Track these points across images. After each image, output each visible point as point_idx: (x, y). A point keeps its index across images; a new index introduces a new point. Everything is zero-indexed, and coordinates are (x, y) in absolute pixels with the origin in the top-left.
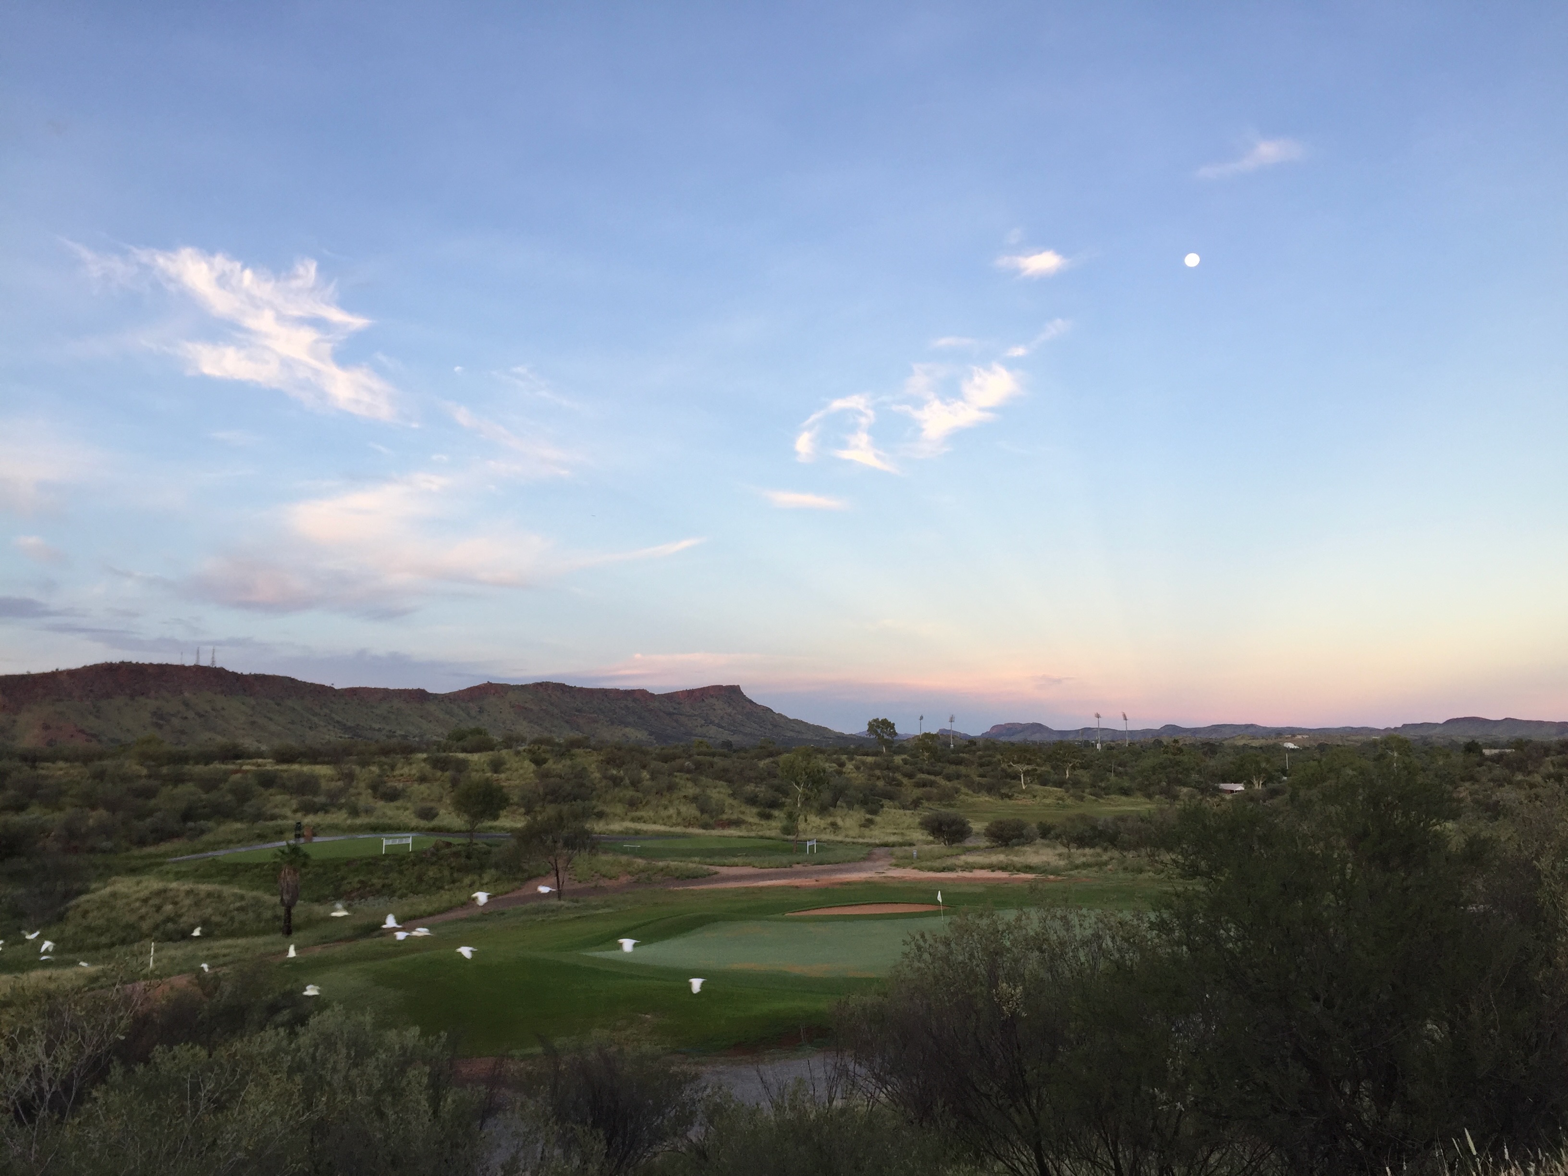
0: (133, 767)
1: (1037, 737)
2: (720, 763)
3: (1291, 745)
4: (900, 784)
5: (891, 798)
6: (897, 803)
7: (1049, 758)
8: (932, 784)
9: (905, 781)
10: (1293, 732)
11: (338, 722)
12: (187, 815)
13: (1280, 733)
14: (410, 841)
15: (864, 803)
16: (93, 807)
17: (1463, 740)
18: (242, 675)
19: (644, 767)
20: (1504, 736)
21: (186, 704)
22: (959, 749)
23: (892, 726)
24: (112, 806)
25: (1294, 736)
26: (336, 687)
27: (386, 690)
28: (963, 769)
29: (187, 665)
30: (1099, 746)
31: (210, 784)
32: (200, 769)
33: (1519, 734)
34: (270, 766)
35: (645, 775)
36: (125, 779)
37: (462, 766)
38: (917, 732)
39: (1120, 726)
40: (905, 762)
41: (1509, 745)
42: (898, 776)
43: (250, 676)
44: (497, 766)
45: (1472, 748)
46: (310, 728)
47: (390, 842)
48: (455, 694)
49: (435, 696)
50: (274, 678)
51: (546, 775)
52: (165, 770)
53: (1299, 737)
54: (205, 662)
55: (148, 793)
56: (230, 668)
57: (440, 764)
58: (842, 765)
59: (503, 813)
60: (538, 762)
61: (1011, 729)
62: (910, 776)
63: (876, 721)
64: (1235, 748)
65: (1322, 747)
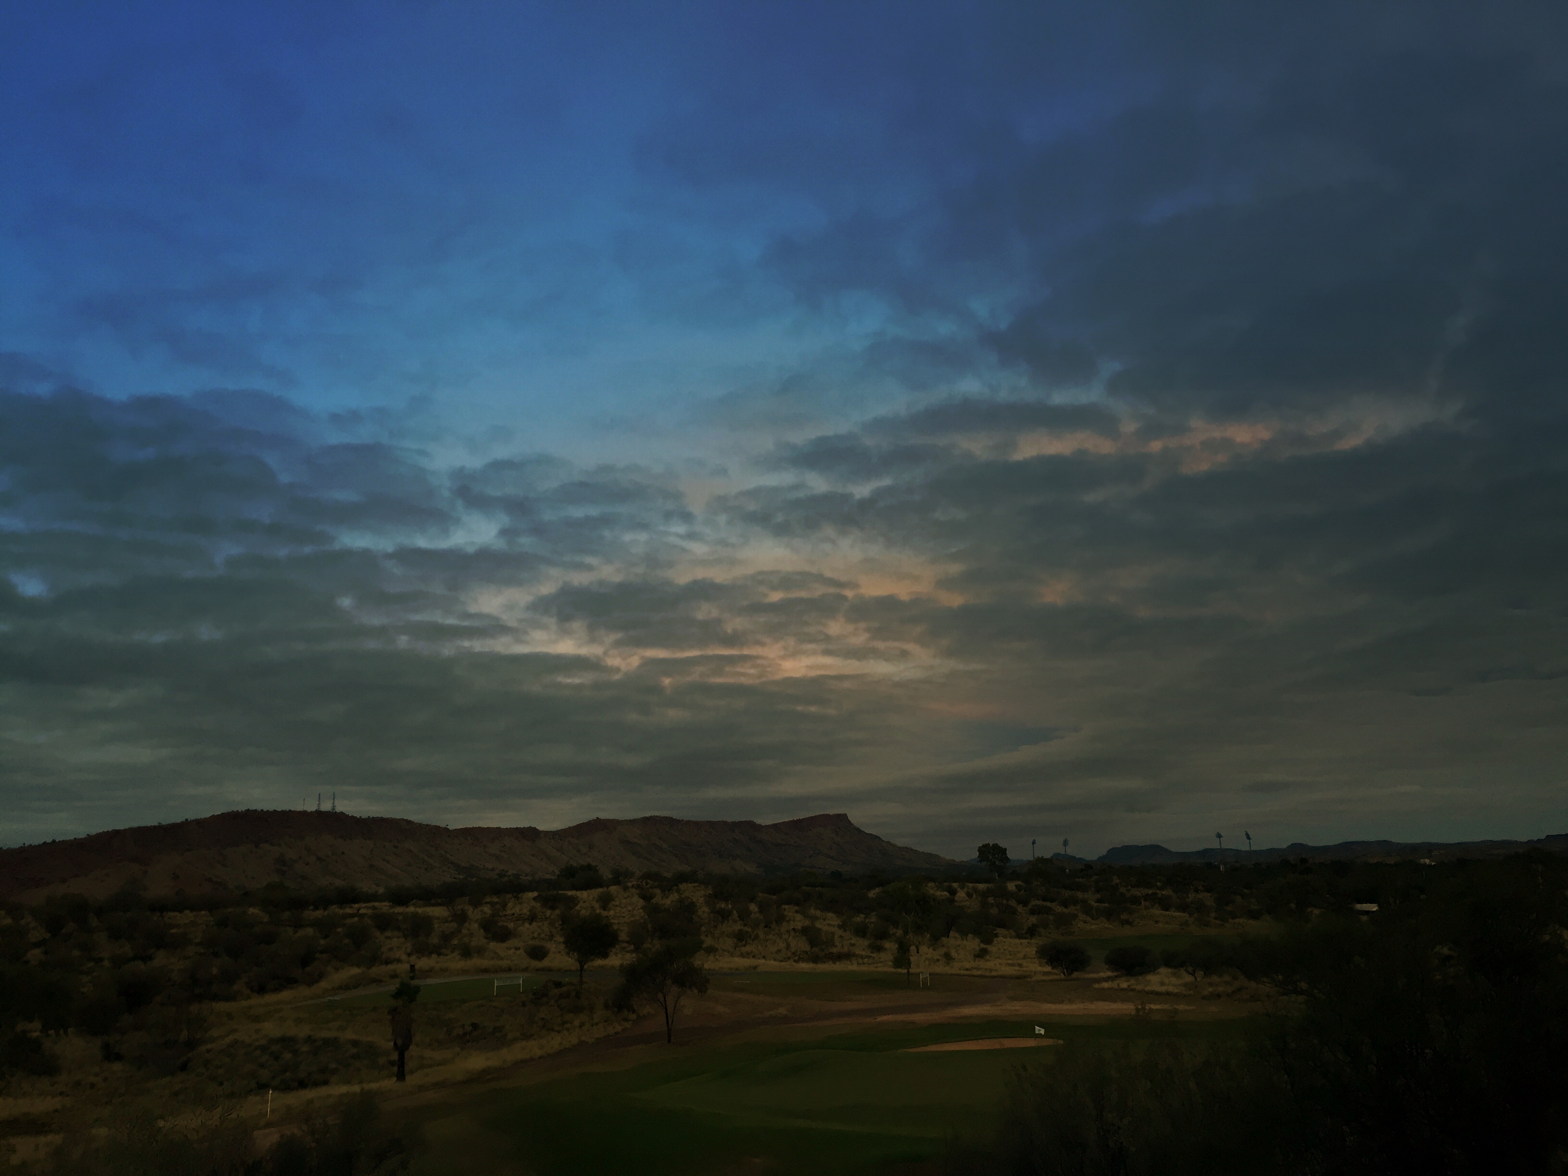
0: (255, 913)
1: (1156, 860)
2: (829, 893)
3: (1428, 862)
4: (1014, 912)
5: (1004, 926)
6: (1013, 931)
7: (1170, 881)
8: (1047, 910)
9: (1020, 908)
10: (1428, 848)
11: (452, 863)
12: (305, 960)
13: (1415, 849)
14: (521, 981)
15: (978, 931)
16: (217, 955)
18: (361, 818)
19: (752, 900)
21: (308, 850)
22: (1075, 874)
23: (1004, 851)
24: (234, 953)
25: (1430, 851)
26: (451, 827)
28: (1080, 895)
29: (309, 810)
30: (1222, 868)
32: (318, 914)
35: (753, 907)
36: (248, 926)
37: (571, 904)
38: (1030, 857)
39: (1244, 846)
40: (1020, 886)
42: (1013, 903)
43: (369, 819)
44: (606, 903)
46: (426, 869)
47: (502, 983)
48: (564, 830)
49: (547, 833)
50: (393, 821)
51: (654, 911)
52: (283, 913)
53: (1437, 852)
54: (326, 809)
55: (269, 939)
56: (350, 813)
57: (550, 902)
58: (954, 893)
59: (610, 950)
60: (647, 897)
61: (1128, 851)
62: (1025, 903)
63: (986, 846)
64: (1368, 866)
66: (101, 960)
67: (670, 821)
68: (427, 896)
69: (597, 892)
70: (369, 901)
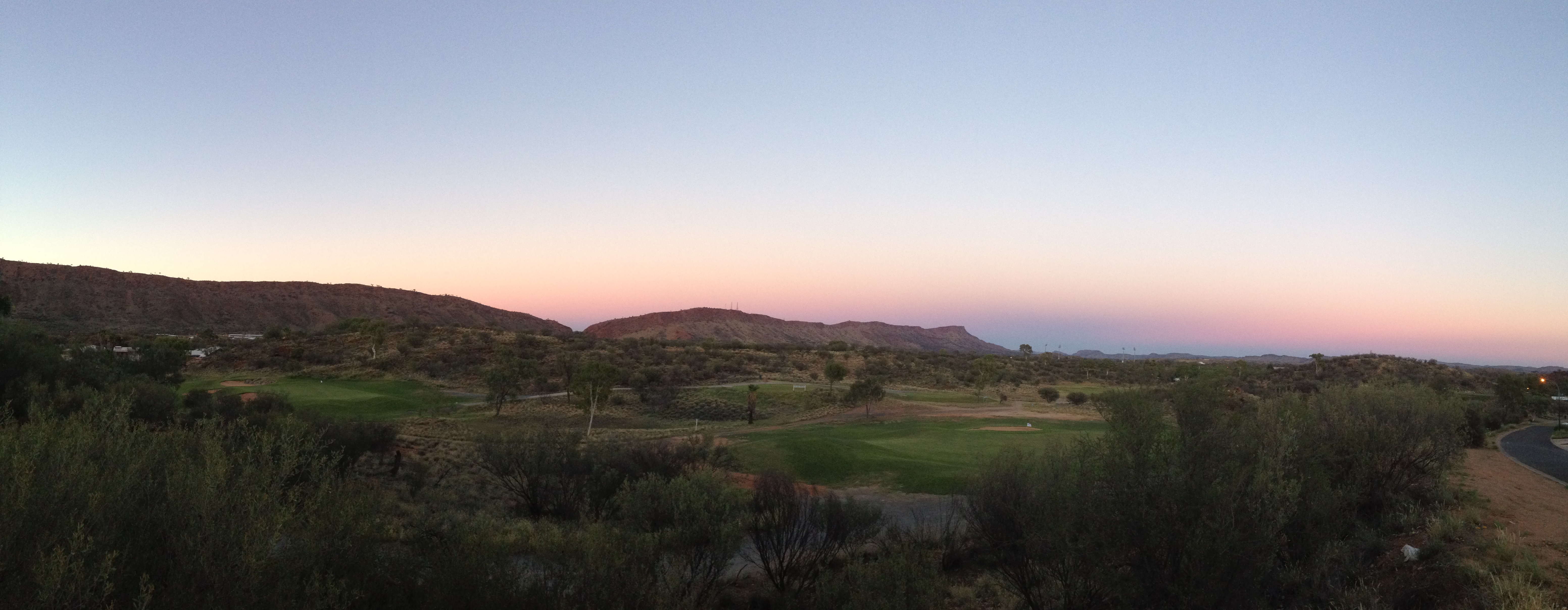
0: (700, 349)
1: (1097, 357)
2: (950, 360)
3: (1202, 363)
4: (1031, 374)
5: (1026, 380)
6: (1029, 382)
7: (1100, 366)
8: (1048, 375)
9: (1034, 372)
10: (1203, 358)
11: (786, 335)
12: (717, 369)
13: (1198, 358)
14: (805, 387)
15: (1013, 381)
16: (684, 363)
17: (1267, 363)
18: (748, 314)
19: (913, 361)
20: (1282, 362)
21: (727, 325)
22: (1061, 360)
23: (1030, 348)
24: (690, 364)
25: (1203, 359)
26: (786, 320)
27: (807, 323)
28: (1061, 370)
29: (728, 309)
30: (1123, 362)
31: (727, 358)
32: (724, 351)
33: (1286, 361)
34: (751, 352)
35: (913, 364)
36: (695, 353)
37: (831, 356)
38: (1043, 351)
39: (1132, 353)
40: (1035, 364)
41: (1284, 366)
42: (1032, 370)
43: (752, 314)
44: (846, 357)
45: (1270, 367)
46: (775, 337)
47: (797, 387)
48: (835, 325)
49: (827, 326)
50: (761, 316)
51: (869, 362)
52: (711, 351)
53: (1206, 360)
54: (734, 308)
55: (704, 360)
56: (743, 311)
57: (823, 355)
58: (1006, 363)
59: (844, 378)
60: (866, 357)
61: (1086, 352)
62: (1037, 370)
63: (1024, 345)
64: (1178, 363)
65: (1214, 364)
66: (642, 363)
67: (883, 324)
68: (769, 349)
69: (843, 353)
70: (744, 348)
